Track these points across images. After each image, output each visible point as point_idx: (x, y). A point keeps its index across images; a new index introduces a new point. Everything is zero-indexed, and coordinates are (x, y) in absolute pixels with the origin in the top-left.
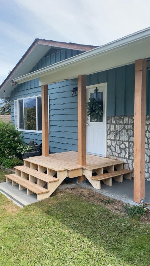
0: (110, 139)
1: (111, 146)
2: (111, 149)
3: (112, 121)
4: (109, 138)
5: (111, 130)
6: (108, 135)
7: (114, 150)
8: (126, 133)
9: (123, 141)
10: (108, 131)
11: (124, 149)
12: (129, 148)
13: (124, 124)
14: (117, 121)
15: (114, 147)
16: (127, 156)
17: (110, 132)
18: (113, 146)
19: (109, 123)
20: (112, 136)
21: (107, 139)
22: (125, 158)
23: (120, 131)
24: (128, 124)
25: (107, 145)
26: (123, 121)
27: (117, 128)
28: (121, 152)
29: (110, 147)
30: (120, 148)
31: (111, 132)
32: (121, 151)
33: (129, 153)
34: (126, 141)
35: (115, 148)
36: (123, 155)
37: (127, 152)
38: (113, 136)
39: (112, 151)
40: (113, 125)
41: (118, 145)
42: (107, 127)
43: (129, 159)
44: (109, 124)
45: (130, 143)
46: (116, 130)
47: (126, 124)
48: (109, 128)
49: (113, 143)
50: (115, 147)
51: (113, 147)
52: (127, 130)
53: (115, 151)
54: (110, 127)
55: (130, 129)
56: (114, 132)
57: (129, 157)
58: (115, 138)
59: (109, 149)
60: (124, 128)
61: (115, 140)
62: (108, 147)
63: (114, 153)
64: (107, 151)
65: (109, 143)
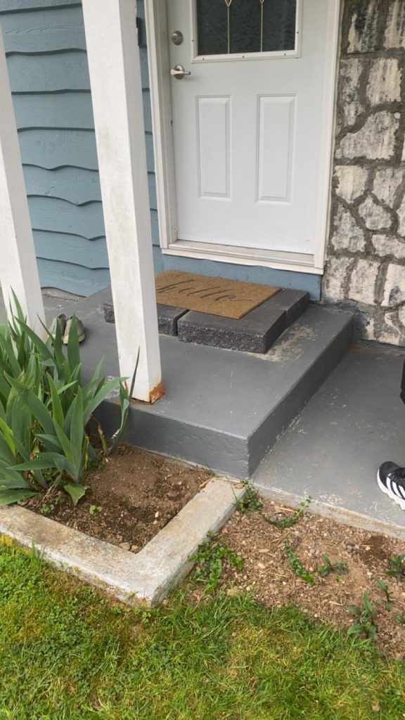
0: (360, 161)
1: (360, 200)
2: (360, 222)
3: (382, 31)
4: (350, 152)
5: (375, 100)
6: (343, 131)
7: (380, 226)
10: (346, 109)
15: (387, 209)
17: (361, 109)
18: (376, 201)
19: (359, 46)
20: (379, 141)
21: (337, 162)
25: (334, 195)
29: (353, 208)
31: (369, 110)
35: (393, 211)
38: (389, 135)
39: (369, 233)
40: (393, 63)
42: (342, 81)
44: (356, 54)
48: (354, 82)
49: (377, 182)
50: (391, 206)
51: (378, 210)
53: (392, 231)
54: (364, 80)
56: (399, 107)
58: (399, 148)
59: (346, 220)
61: (395, 162)
62: (341, 208)
63: (379, 241)
64: (333, 229)
65: (351, 182)
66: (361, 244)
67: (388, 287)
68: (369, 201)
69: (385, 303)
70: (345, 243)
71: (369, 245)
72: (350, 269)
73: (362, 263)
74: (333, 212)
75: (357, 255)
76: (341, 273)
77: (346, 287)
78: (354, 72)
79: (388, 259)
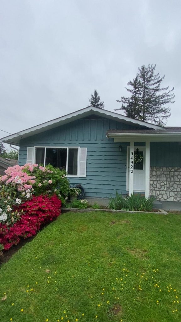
0: (152, 180)
1: (153, 184)
2: (153, 186)
3: (153, 169)
4: (151, 179)
5: (153, 175)
6: (151, 177)
8: (164, 176)
9: (162, 181)
10: (150, 175)
11: (164, 185)
12: (167, 185)
13: (163, 171)
14: (158, 169)
16: (166, 189)
18: (155, 184)
21: (150, 180)
22: (164, 191)
23: (160, 175)
24: (166, 171)
26: (162, 170)
27: (158, 173)
28: (161, 188)
30: (160, 185)
31: (153, 176)
32: (161, 186)
33: (167, 188)
34: (165, 181)
35: (156, 185)
36: (162, 189)
37: (166, 188)
38: (155, 178)
39: (154, 188)
40: (155, 172)
41: (159, 184)
43: (167, 191)
45: (168, 182)
46: (157, 174)
47: (164, 171)
49: (154, 182)
52: (165, 175)
53: (157, 187)
55: (167, 174)
56: (156, 175)
57: (167, 190)
58: (156, 179)
59: (151, 186)
60: (163, 173)
61: (156, 180)
63: (155, 188)
64: (150, 187)
65: (152, 182)
66: (153, 189)
67: (157, 193)
68: (154, 184)
69: (157, 195)
70: (151, 189)
71: (154, 189)
72: (152, 192)
73: (154, 191)
74: (150, 185)
75: (153, 190)
76: (151, 192)
77: (152, 194)
78: (151, 172)
79: (156, 190)
